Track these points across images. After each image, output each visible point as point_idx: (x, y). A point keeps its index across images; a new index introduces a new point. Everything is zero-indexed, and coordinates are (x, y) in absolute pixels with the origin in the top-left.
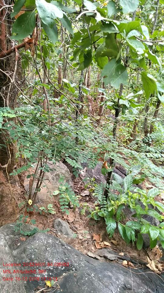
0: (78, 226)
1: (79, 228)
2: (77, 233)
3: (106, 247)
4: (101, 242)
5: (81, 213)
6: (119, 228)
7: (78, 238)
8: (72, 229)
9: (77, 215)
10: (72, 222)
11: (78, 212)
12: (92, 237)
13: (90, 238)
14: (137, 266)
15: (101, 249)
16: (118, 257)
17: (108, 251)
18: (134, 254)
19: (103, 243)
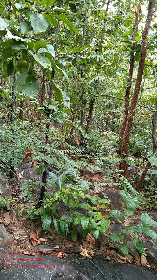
0: (15, 227)
1: (16, 230)
2: (14, 235)
3: (42, 243)
4: (38, 239)
5: (18, 214)
6: (54, 223)
7: (14, 239)
8: (8, 232)
9: (14, 217)
10: (9, 225)
11: (15, 214)
12: (29, 236)
13: (27, 237)
14: (71, 255)
15: (38, 245)
16: (53, 250)
17: (44, 247)
18: (69, 246)
19: (39, 240)
